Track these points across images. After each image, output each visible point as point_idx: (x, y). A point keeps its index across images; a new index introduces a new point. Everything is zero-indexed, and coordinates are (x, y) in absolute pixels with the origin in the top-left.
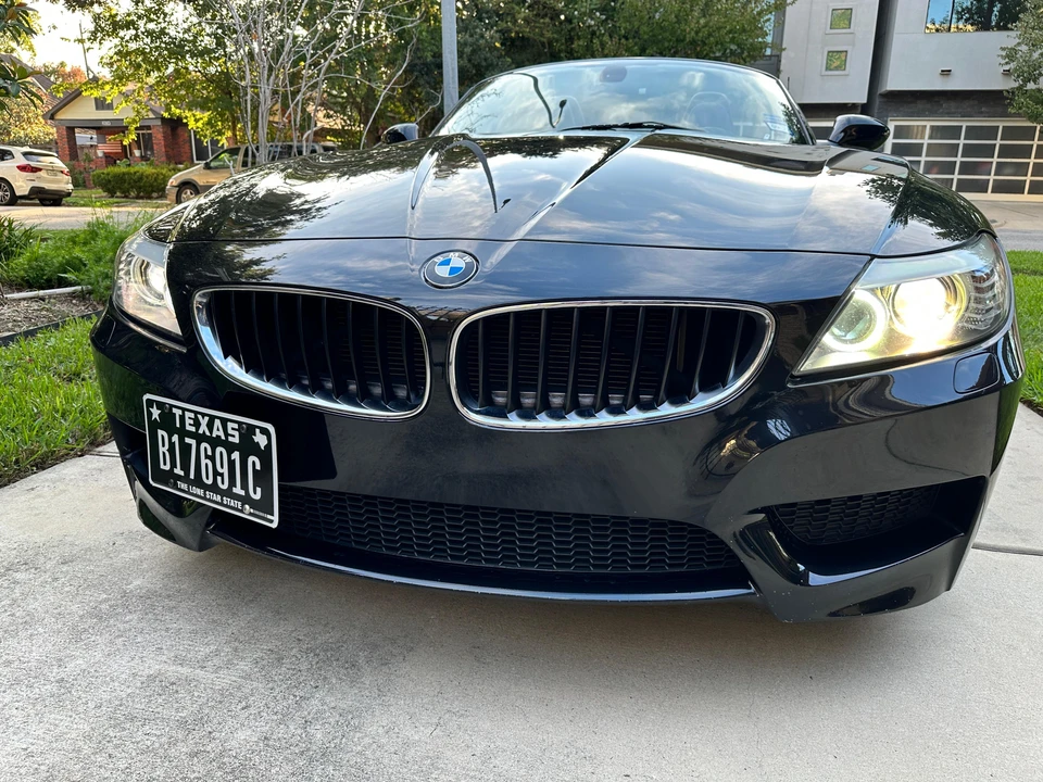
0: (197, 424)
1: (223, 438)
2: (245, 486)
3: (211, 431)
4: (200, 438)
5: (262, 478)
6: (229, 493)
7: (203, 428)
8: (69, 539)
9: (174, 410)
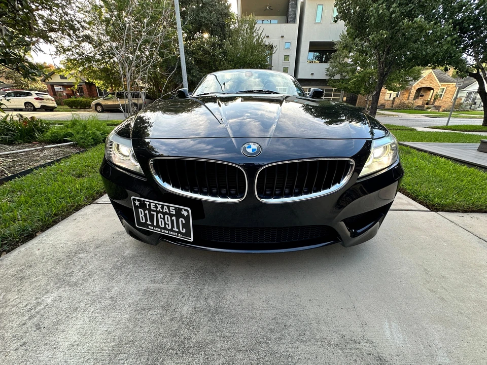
0: (156, 207)
1: (168, 212)
2: (178, 228)
3: (163, 210)
4: (158, 212)
5: (186, 226)
6: (172, 230)
7: (159, 208)
8: (96, 238)
9: (146, 202)
